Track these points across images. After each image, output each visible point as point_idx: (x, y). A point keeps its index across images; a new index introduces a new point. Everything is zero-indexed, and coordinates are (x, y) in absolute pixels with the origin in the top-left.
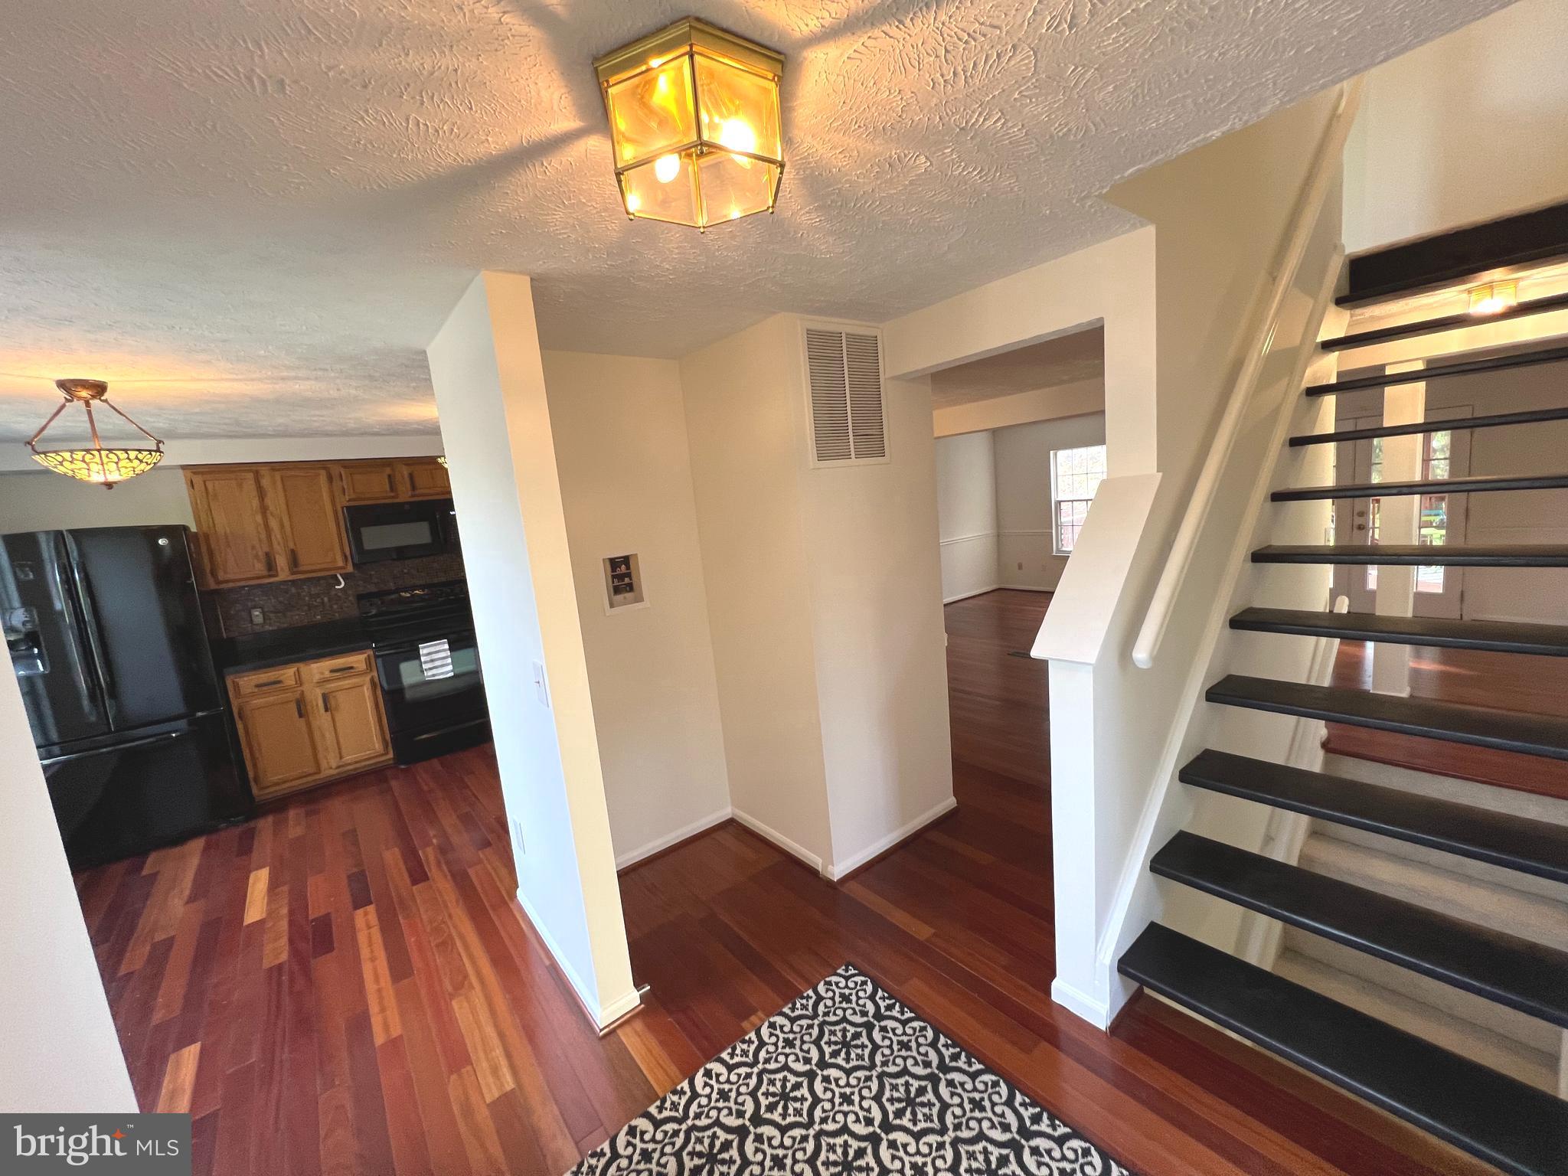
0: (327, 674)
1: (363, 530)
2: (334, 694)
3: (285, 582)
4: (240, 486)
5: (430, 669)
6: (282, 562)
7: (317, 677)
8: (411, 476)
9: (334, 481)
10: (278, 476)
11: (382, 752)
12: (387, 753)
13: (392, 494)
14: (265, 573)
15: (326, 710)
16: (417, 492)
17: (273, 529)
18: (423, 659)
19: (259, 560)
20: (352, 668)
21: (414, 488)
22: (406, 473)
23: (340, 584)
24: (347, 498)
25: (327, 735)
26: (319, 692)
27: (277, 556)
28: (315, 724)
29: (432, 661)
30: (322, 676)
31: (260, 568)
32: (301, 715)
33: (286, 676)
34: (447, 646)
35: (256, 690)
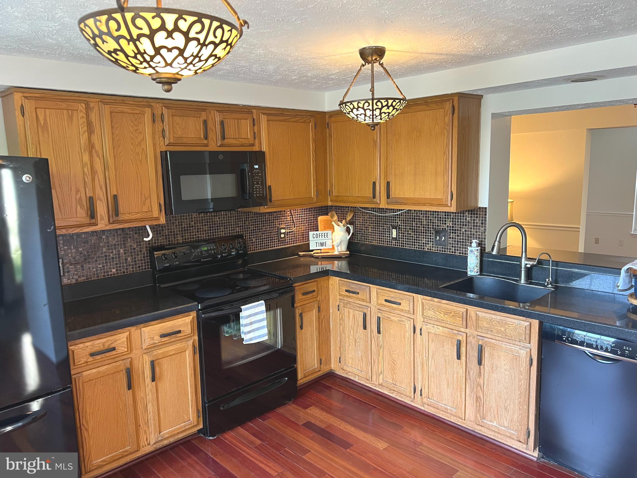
0: (157, 339)
1: (182, 178)
2: (159, 361)
3: (103, 231)
4: (71, 117)
5: (249, 332)
6: (101, 209)
7: (147, 343)
8: (222, 123)
9: (156, 122)
10: (107, 109)
11: (195, 424)
12: (198, 424)
13: (206, 142)
14: (87, 220)
15: (153, 379)
16: (226, 141)
17: (97, 172)
18: (242, 321)
19: (82, 207)
20: (179, 332)
21: (223, 138)
22: (218, 120)
23: (149, 235)
24: (167, 142)
25: (150, 407)
26: (147, 360)
27: (98, 202)
28: (140, 395)
29: (251, 324)
30: (152, 342)
31: (81, 215)
32: (130, 387)
33: (119, 342)
34: (263, 308)
35: (91, 359)
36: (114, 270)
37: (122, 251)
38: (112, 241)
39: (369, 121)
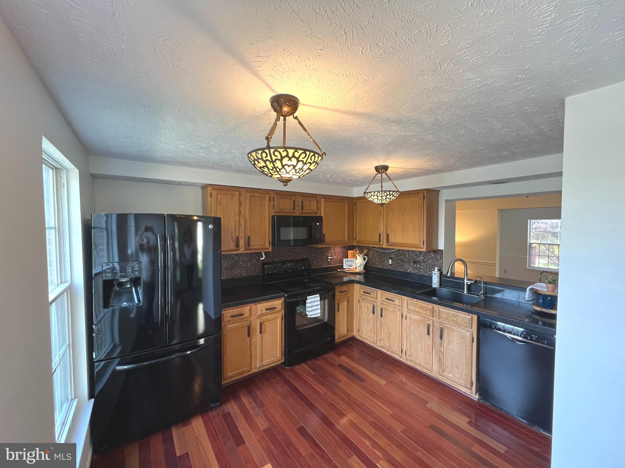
0: (264, 311)
1: (281, 228)
2: (264, 323)
3: (241, 254)
4: (232, 198)
5: (311, 311)
6: (242, 243)
7: (259, 313)
8: (302, 202)
9: (271, 201)
10: (248, 195)
11: (280, 359)
12: (282, 359)
13: (294, 211)
14: (235, 248)
15: (261, 332)
16: (304, 211)
17: (241, 225)
18: (307, 305)
19: (233, 241)
20: (275, 308)
21: (302, 209)
22: (300, 201)
23: (263, 257)
24: (275, 211)
25: (258, 347)
26: (258, 322)
27: (241, 239)
28: (254, 340)
29: (312, 306)
30: (262, 312)
31: (232, 245)
32: (249, 335)
33: (245, 311)
34: (319, 299)
35: (231, 319)
36: (245, 274)
37: (249, 264)
38: (245, 259)
39: (379, 202)
